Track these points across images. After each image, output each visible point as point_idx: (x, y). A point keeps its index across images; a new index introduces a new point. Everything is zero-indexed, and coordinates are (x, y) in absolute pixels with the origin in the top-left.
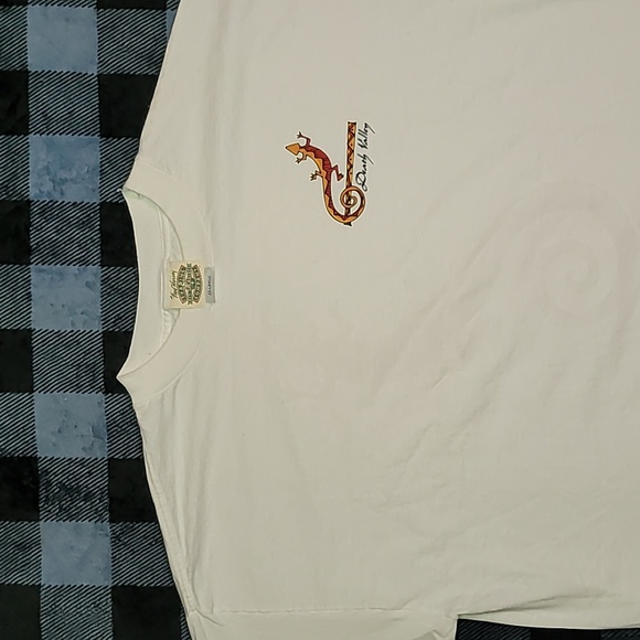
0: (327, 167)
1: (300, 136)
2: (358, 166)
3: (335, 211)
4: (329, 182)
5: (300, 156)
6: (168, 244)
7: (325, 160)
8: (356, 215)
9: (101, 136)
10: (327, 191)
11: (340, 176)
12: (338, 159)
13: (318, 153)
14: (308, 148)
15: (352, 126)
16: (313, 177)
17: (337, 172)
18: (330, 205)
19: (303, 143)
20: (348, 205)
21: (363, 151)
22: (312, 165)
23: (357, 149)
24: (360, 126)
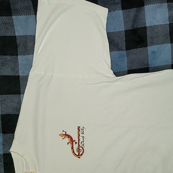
0: (72, 141)
1: (63, 131)
2: (81, 140)
3: (75, 154)
4: (73, 145)
5: (64, 137)
6: (24, 166)
7: (71, 138)
8: (81, 155)
9: (3, 133)
10: (72, 148)
11: (76, 143)
12: (75, 138)
13: (69, 136)
14: (66, 135)
15: (79, 128)
16: (68, 144)
17: (75, 142)
18: (74, 152)
19: (64, 133)
20: (79, 152)
21: (83, 135)
22: (67, 140)
23: (81, 135)
24: (81, 128)
